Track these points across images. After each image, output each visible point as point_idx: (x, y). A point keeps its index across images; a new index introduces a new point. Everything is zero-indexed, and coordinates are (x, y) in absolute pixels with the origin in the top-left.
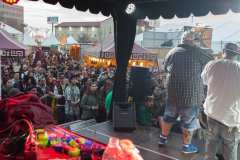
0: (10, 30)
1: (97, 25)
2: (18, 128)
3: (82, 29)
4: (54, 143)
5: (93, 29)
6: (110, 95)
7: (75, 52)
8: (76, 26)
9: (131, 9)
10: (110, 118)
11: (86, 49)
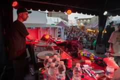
0: (65, 21)
1: (90, 19)
2: (74, 49)
3: (85, 20)
4: (85, 55)
5: (89, 20)
6: (95, 41)
7: (83, 28)
8: (83, 19)
9: (105, 13)
10: (95, 49)
11: (87, 27)
